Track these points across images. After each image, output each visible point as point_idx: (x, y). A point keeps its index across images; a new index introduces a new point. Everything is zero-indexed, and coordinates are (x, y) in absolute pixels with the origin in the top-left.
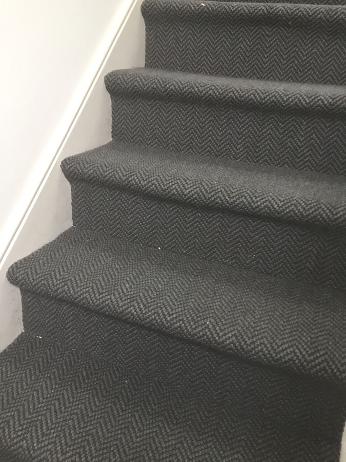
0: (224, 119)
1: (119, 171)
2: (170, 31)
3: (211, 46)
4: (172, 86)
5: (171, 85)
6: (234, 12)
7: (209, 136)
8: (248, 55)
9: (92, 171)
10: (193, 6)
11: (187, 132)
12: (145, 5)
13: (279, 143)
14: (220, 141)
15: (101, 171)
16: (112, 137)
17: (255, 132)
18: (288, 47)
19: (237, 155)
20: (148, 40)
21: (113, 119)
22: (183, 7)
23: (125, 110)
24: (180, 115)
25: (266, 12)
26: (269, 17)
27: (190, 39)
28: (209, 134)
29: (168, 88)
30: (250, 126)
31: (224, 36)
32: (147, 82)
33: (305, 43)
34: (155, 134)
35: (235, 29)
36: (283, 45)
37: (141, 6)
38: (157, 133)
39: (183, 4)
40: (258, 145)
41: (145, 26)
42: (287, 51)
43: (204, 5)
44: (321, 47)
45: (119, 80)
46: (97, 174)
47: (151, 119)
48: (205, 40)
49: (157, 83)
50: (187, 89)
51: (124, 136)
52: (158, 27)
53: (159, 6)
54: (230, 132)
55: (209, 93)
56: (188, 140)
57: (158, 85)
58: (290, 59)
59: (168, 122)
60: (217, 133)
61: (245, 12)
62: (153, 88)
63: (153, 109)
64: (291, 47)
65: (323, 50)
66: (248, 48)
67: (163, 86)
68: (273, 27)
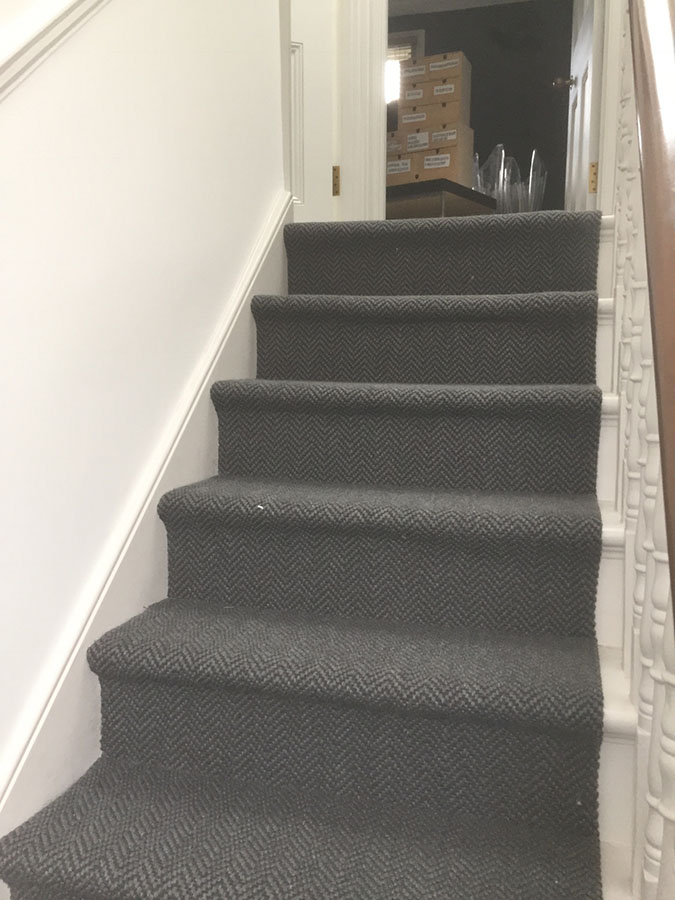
0: (306, 718)
1: (105, 869)
2: (210, 540)
3: (281, 564)
4: (209, 669)
5: (208, 666)
6: (310, 520)
7: (282, 748)
8: (344, 578)
9: (50, 870)
10: (245, 507)
11: (242, 741)
12: (164, 505)
13: (408, 762)
14: (304, 756)
15: (70, 869)
16: (102, 749)
17: (363, 741)
18: (407, 568)
19: (336, 782)
20: (171, 553)
21: (105, 716)
22: (227, 510)
23: (126, 700)
24: (227, 710)
25: (363, 520)
26: (368, 528)
27: (244, 551)
28: (282, 744)
29: (201, 672)
30: (353, 730)
31: (300, 548)
32: (164, 660)
33: (433, 563)
34: (183, 744)
35: (317, 539)
36: (399, 565)
37: (158, 506)
38: (186, 742)
39: (228, 505)
40: (371, 765)
41: (166, 532)
42: (407, 573)
43: (262, 508)
44: (460, 569)
45: (113, 657)
46: (61, 877)
47: (175, 717)
48: (270, 554)
49: (183, 663)
50: (235, 673)
51: (124, 748)
52: (188, 533)
53: (188, 507)
54: (319, 741)
55: (275, 681)
56: (244, 756)
57: (185, 666)
58: (413, 586)
59: (206, 721)
60: (296, 741)
61: (329, 519)
62: (174, 671)
63: (178, 700)
64: (412, 569)
65: (465, 575)
66: (342, 568)
67: (193, 668)
68: (379, 538)
